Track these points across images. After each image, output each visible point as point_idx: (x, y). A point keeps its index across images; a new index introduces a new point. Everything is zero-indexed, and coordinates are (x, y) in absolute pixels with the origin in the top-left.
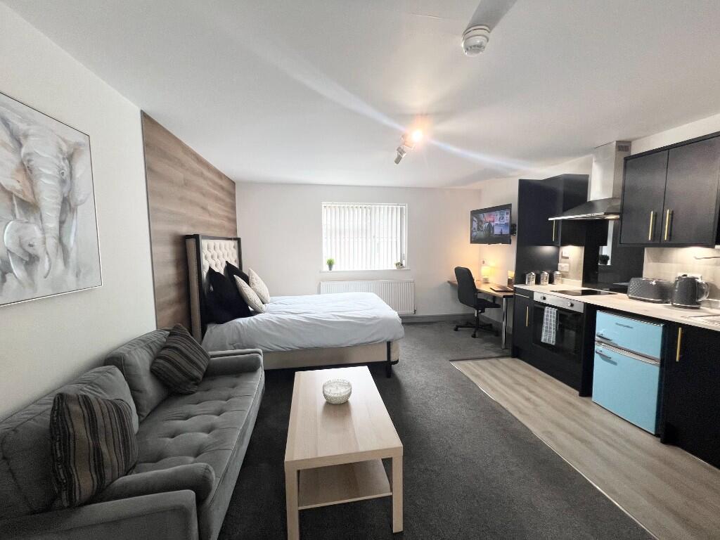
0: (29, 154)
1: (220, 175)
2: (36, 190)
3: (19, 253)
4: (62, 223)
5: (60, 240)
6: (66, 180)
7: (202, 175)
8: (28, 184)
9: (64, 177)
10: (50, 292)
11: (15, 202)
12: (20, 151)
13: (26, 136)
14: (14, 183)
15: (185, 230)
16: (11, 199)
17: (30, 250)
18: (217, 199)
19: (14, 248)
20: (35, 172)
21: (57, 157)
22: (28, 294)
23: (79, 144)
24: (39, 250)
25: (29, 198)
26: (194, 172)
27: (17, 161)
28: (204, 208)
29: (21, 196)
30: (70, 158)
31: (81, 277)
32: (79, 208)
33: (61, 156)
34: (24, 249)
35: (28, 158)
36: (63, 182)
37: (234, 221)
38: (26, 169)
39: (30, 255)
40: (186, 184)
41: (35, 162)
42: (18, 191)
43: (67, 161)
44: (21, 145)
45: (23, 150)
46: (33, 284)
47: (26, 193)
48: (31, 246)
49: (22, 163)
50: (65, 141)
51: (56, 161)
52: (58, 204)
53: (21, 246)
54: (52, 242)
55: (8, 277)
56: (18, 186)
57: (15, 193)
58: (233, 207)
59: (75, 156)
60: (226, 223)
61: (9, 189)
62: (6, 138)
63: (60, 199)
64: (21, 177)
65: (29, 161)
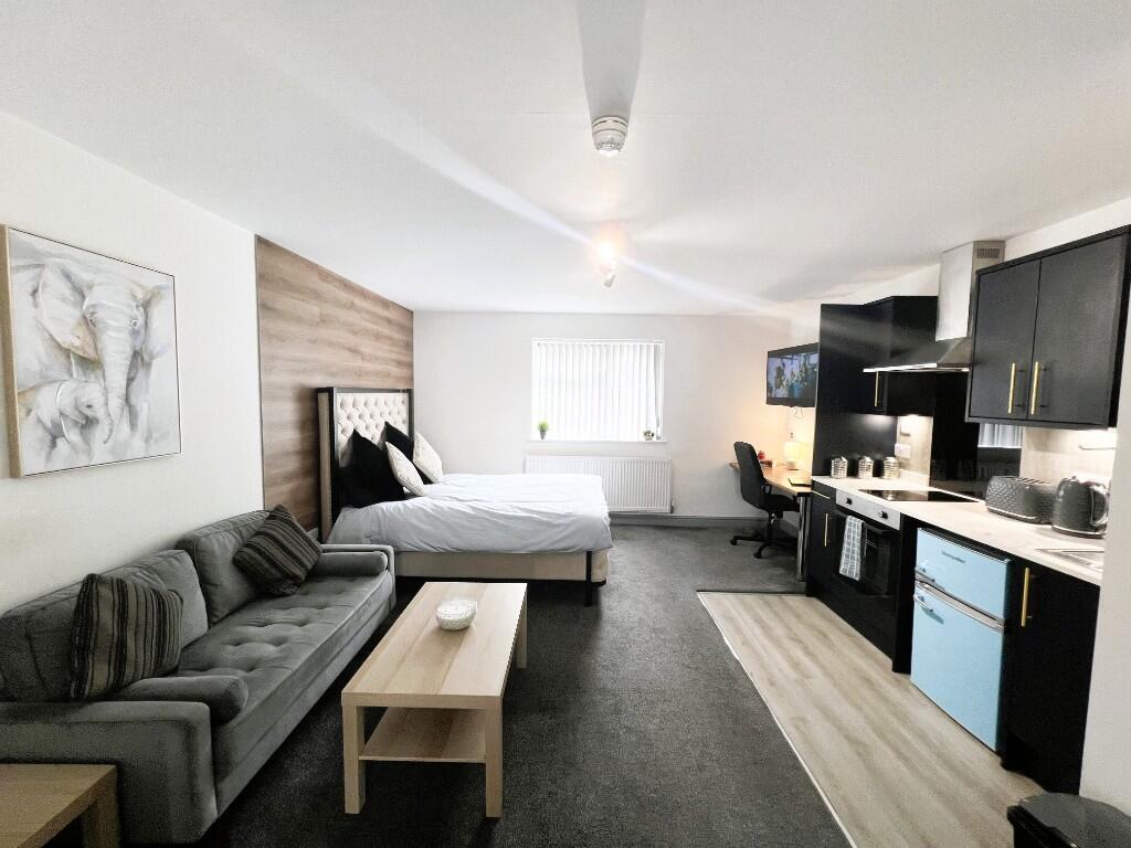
0: (94, 306)
1: (386, 304)
2: (100, 346)
3: (73, 415)
4: (130, 380)
5: (127, 399)
6: (141, 331)
7: (352, 306)
8: (89, 339)
9: (136, 328)
10: (110, 459)
11: (72, 360)
12: (82, 305)
13: (91, 287)
14: (72, 338)
15: (319, 381)
16: (68, 357)
17: (88, 412)
18: (378, 337)
19: (69, 411)
20: (100, 326)
21: (130, 306)
22: (83, 461)
23: (159, 288)
24: (99, 413)
25: (91, 354)
26: (338, 303)
27: (77, 314)
28: (354, 351)
29: (81, 354)
30: (146, 305)
31: (152, 442)
32: (155, 362)
33: (134, 304)
34: (80, 412)
35: (91, 310)
36: (135, 333)
37: (410, 365)
38: (89, 323)
39: (87, 418)
40: (324, 320)
41: (100, 314)
42: (77, 348)
43: (142, 309)
44: (84, 297)
45: (86, 303)
46: (89, 452)
47: (87, 349)
48: (89, 406)
49: (84, 317)
50: (140, 286)
51: (128, 311)
52: (127, 359)
53: (77, 408)
54: (116, 403)
55: (60, 442)
56: (77, 343)
57: (73, 350)
58: (409, 346)
59: (153, 302)
60: (395, 370)
61: (66, 346)
62: (66, 291)
63: (129, 352)
64: (81, 332)
65: (93, 313)
